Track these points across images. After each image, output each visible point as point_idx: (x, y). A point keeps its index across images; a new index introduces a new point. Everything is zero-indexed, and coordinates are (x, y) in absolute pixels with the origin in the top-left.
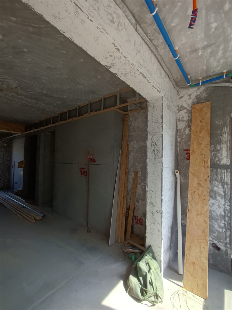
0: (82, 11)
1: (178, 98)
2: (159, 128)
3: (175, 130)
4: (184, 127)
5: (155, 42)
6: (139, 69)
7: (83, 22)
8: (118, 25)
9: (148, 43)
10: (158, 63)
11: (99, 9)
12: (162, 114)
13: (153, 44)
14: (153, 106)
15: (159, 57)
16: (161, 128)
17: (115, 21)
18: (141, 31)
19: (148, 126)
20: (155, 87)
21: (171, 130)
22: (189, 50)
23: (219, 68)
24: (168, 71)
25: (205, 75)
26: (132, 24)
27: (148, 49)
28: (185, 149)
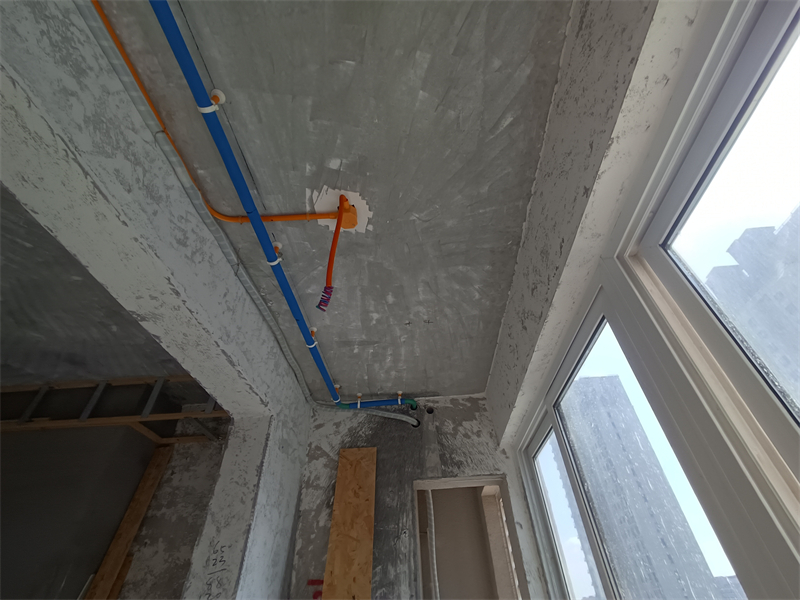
0: (108, 201)
1: (312, 426)
2: (243, 502)
3: (293, 511)
4: (318, 507)
5: (274, 307)
6: (220, 343)
7: (100, 217)
8: (194, 253)
9: (258, 302)
10: (276, 343)
11: (155, 213)
12: (262, 462)
13: (269, 307)
14: (244, 435)
15: (277, 333)
16: (249, 503)
17: (188, 243)
18: (246, 278)
19: (213, 494)
20: (255, 390)
21: (280, 513)
22: (336, 339)
23: (390, 385)
24: (294, 364)
25: (367, 391)
26: (229, 261)
27: (257, 312)
28: (311, 578)
